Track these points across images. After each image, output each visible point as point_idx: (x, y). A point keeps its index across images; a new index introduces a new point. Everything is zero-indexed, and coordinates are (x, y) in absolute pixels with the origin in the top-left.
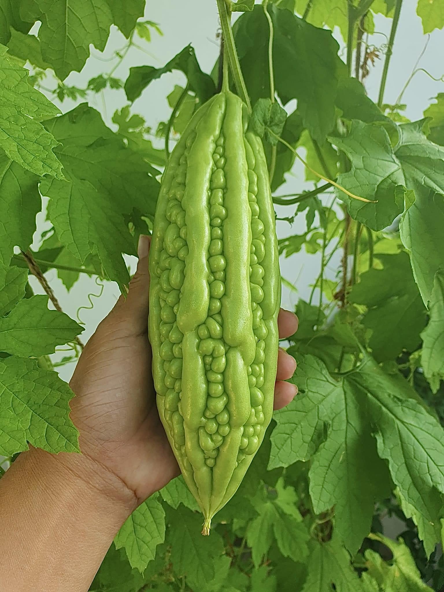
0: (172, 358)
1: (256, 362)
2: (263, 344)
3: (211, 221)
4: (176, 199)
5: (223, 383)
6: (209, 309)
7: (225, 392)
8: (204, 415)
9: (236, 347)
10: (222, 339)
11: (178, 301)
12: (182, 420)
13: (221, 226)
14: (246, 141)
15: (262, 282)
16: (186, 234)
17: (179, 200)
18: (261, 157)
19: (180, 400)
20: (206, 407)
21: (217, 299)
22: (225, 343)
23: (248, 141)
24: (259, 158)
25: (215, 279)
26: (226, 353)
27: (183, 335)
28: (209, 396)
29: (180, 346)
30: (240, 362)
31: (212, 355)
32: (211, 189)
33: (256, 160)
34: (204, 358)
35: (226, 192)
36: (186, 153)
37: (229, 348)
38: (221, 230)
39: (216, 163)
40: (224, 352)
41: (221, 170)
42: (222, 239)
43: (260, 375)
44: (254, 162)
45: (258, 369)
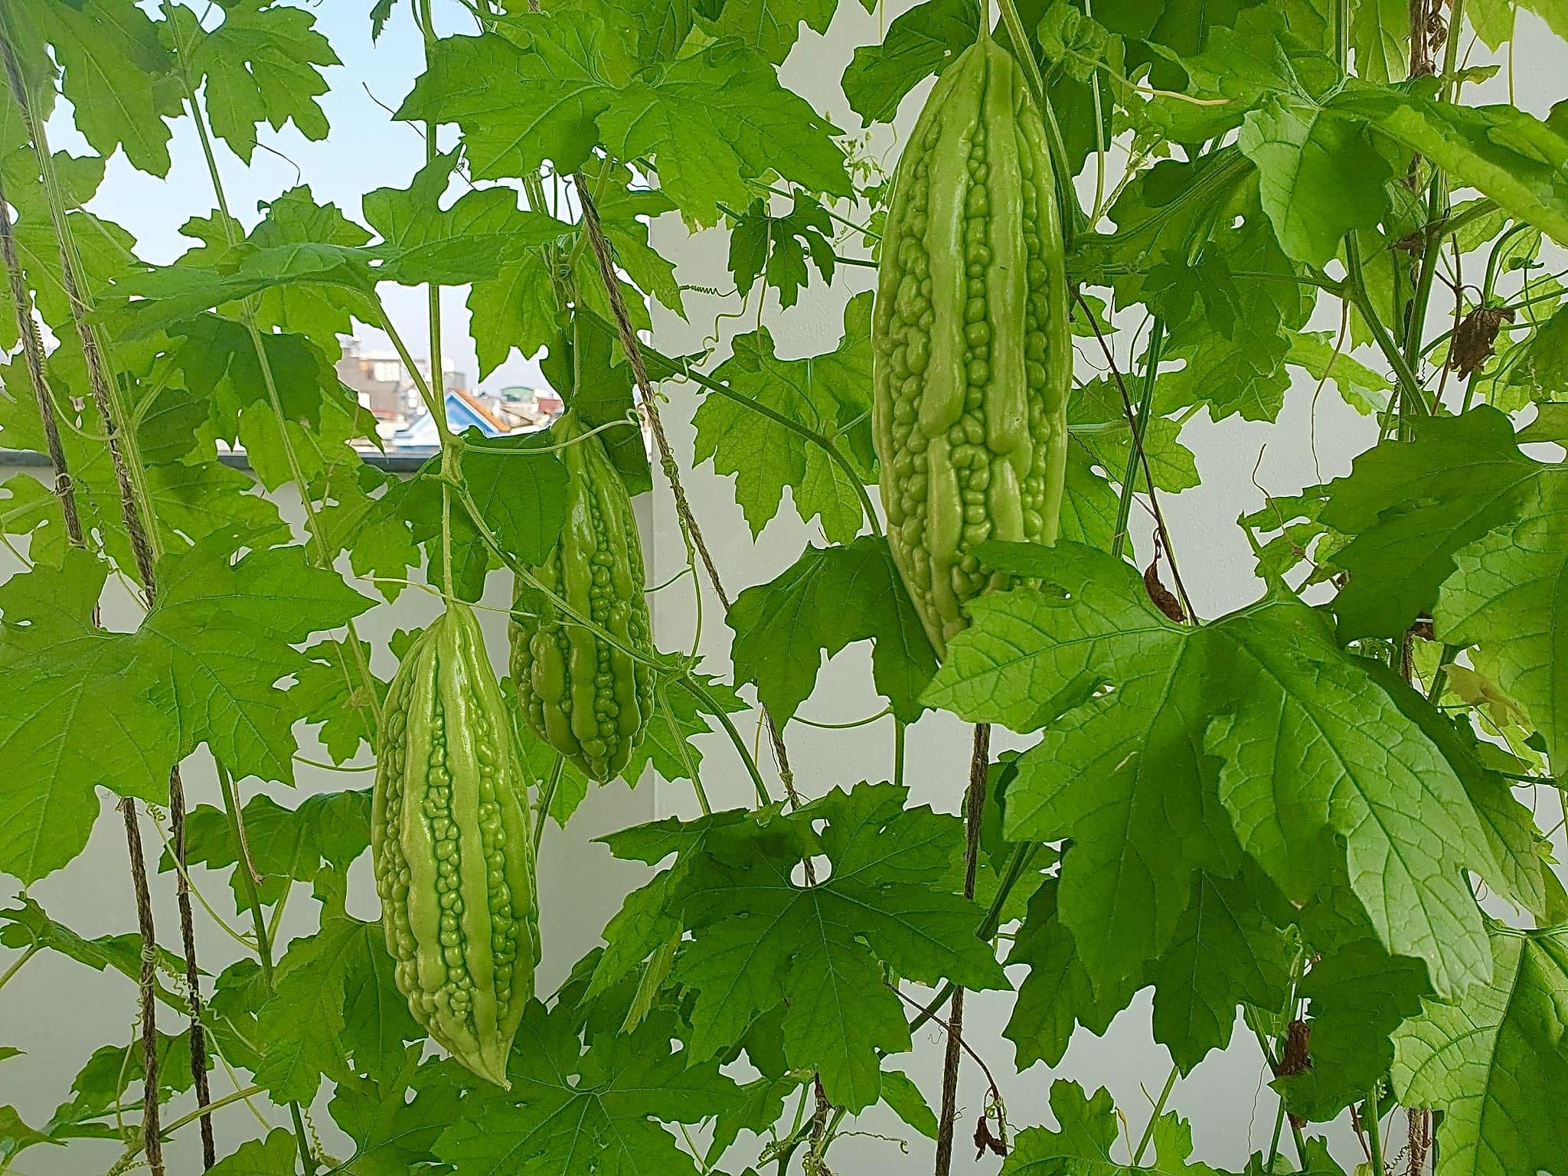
0: (912, 471)
1: (1033, 474)
2: (1043, 450)
3: (967, 269)
4: (913, 236)
5: (986, 504)
6: (966, 403)
7: (988, 516)
8: (959, 547)
9: (1004, 455)
10: (984, 444)
11: (920, 392)
12: (927, 554)
13: (983, 277)
14: (1018, 129)
15: (1043, 356)
16: (931, 292)
17: (918, 236)
18: (1043, 155)
19: (924, 529)
20: (962, 537)
21: (976, 386)
22: (988, 450)
23: (1022, 131)
24: (1039, 157)
25: (974, 358)
26: (990, 463)
27: (928, 441)
28: (965, 522)
29: (924, 455)
30: (1010, 476)
31: (969, 467)
32: (967, 218)
33: (1034, 162)
34: (958, 470)
35: (989, 221)
36: (926, 158)
37: (994, 455)
38: (983, 281)
39: (972, 175)
40: (987, 462)
41: (980, 187)
42: (984, 297)
43: (1038, 492)
44: (1031, 167)
45: (1035, 484)
